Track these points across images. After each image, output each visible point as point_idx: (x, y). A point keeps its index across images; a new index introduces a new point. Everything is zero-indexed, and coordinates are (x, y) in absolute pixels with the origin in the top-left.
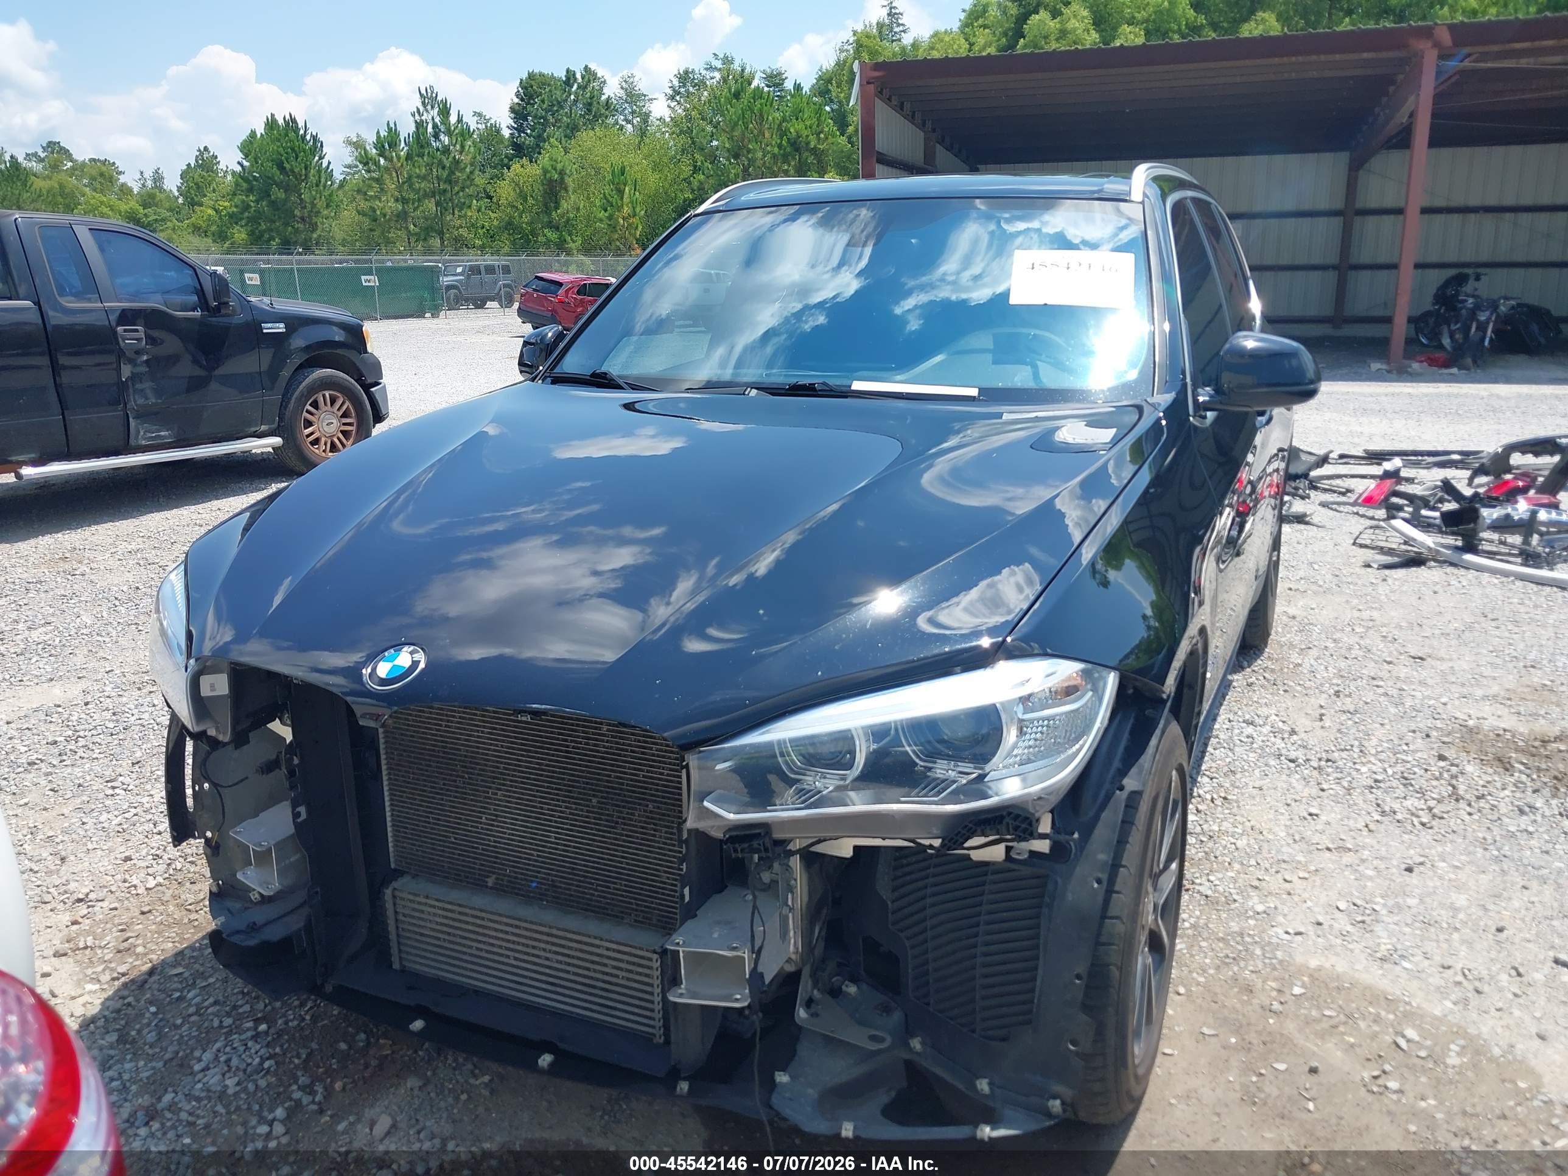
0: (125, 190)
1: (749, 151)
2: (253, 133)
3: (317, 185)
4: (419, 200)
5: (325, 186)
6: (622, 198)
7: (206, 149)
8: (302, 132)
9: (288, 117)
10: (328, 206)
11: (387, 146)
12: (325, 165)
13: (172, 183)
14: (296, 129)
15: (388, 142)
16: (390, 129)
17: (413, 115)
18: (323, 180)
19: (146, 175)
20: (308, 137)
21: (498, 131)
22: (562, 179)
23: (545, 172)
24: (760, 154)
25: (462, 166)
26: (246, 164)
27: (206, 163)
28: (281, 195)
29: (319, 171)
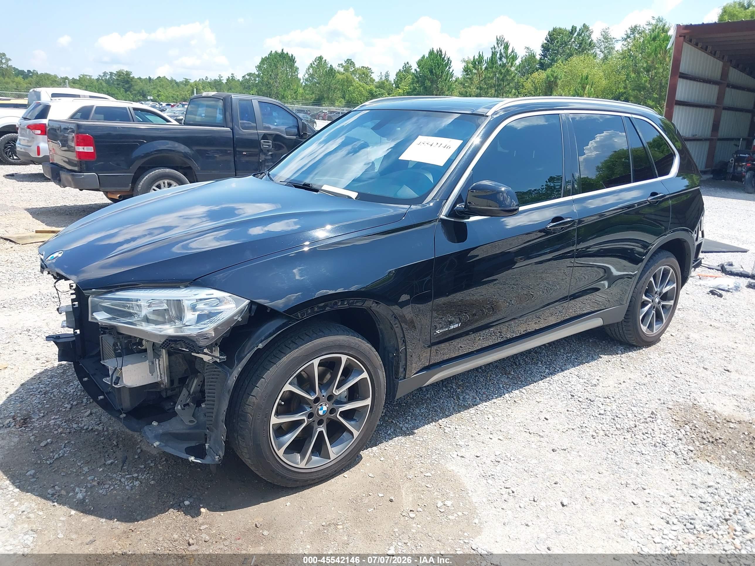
0: (372, 81)
1: (655, 68)
2: (424, 56)
3: (445, 80)
4: (488, 89)
5: (449, 81)
6: (584, 91)
7: (408, 63)
8: (443, 56)
9: (439, 50)
10: (448, 90)
11: (477, 63)
12: (451, 71)
13: (392, 78)
14: (441, 55)
15: (477, 62)
16: (480, 55)
17: (492, 49)
18: (448, 78)
19: (383, 74)
20: (445, 59)
21: (534, 57)
22: (556, 81)
23: (548, 77)
24: (661, 70)
25: (510, 73)
26: (418, 70)
27: (407, 69)
28: (429, 84)
29: (447, 74)
